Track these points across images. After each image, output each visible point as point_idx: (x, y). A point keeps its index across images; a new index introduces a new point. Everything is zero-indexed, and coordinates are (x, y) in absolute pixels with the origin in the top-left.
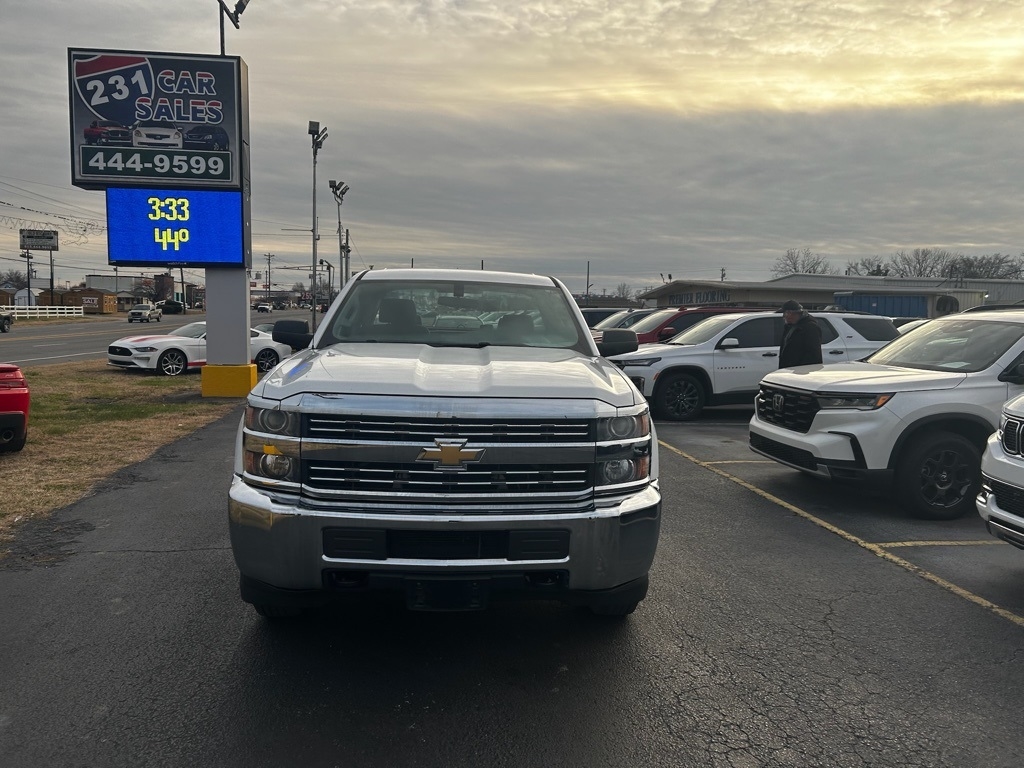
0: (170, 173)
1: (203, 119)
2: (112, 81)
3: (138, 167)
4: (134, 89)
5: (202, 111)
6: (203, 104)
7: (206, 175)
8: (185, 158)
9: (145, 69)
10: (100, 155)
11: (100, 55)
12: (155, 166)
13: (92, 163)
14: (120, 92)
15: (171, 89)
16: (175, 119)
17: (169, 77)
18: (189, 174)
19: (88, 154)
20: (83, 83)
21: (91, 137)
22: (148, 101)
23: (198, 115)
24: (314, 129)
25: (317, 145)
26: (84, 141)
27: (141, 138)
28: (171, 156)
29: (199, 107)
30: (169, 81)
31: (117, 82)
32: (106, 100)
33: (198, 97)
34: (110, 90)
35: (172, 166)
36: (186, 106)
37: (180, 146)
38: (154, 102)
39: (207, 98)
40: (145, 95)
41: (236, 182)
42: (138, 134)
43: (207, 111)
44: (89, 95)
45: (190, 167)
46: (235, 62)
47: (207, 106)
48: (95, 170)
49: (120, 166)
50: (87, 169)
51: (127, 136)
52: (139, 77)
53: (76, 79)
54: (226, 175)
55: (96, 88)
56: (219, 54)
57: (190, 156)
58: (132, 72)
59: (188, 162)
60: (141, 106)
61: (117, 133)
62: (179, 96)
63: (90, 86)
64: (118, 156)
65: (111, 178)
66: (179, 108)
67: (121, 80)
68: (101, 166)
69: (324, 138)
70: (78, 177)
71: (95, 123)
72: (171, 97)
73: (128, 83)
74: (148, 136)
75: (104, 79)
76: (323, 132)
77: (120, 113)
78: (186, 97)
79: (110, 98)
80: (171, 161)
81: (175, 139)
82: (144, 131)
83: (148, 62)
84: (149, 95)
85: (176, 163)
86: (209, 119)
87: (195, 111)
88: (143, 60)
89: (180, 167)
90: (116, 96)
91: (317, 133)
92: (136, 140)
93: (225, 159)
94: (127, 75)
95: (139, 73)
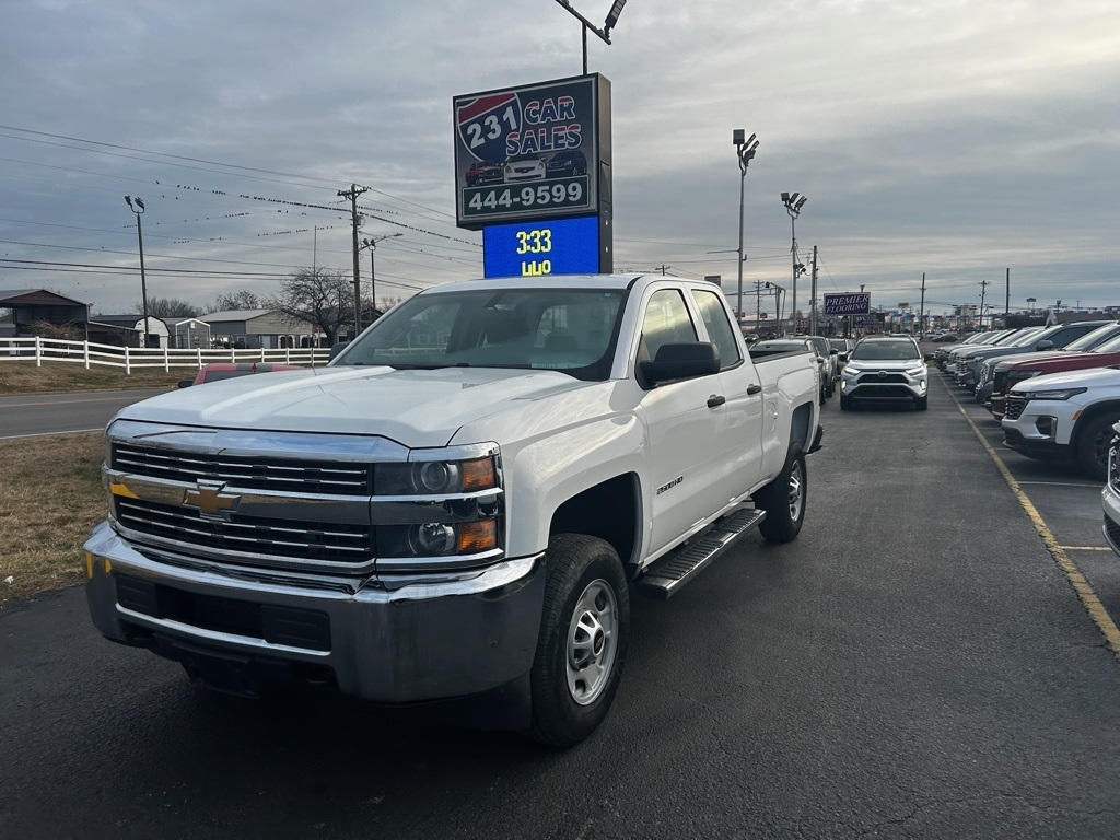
0: (535, 205)
1: (563, 145)
2: (487, 122)
3: (508, 203)
4: (505, 125)
5: (562, 137)
6: (564, 129)
7: (567, 202)
8: (547, 188)
9: (514, 104)
10: (478, 196)
11: (477, 98)
12: (522, 200)
13: (472, 205)
14: (494, 131)
15: (536, 119)
16: (539, 150)
17: (534, 108)
18: (551, 204)
19: (469, 196)
20: (465, 128)
21: (471, 179)
22: (517, 136)
23: (560, 142)
24: (738, 137)
25: (745, 158)
26: (465, 184)
27: (511, 174)
28: (535, 187)
29: (560, 133)
30: (535, 112)
31: (491, 122)
32: (482, 141)
33: (559, 123)
34: (486, 130)
35: (536, 198)
36: (549, 133)
37: (544, 176)
38: (522, 136)
39: (567, 122)
40: (515, 130)
41: (593, 206)
42: (509, 169)
43: (566, 137)
44: (469, 139)
45: (552, 196)
46: (593, 79)
47: (567, 131)
48: (474, 211)
49: (493, 204)
50: (469, 211)
51: (500, 173)
52: (509, 114)
53: (459, 125)
54: (584, 200)
55: (474, 130)
56: (588, 73)
57: (551, 185)
58: (503, 110)
59: (550, 191)
60: (510, 142)
61: (489, 172)
62: (541, 126)
63: (470, 131)
64: (492, 194)
65: (486, 217)
66: (543, 137)
67: (494, 118)
68: (479, 206)
69: (754, 146)
70: (461, 219)
71: (474, 165)
72: (536, 128)
73: (500, 122)
74: (517, 170)
75: (481, 121)
76: (751, 140)
77: (493, 152)
78: (549, 125)
79: (487, 139)
80: (536, 193)
81: (539, 170)
82: (513, 166)
83: (517, 97)
84: (517, 130)
85: (539, 194)
86: (569, 144)
87: (557, 138)
88: (513, 95)
89: (543, 198)
90: (491, 136)
91: (743, 142)
92: (507, 176)
93: (583, 183)
94: (500, 113)
95: (510, 109)
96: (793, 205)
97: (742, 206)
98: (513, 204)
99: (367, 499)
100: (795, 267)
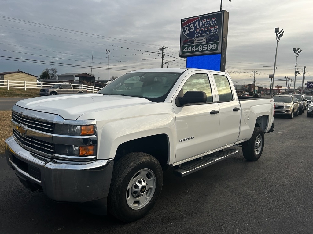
0: (202, 51)
1: (212, 32)
2: (190, 26)
3: (194, 50)
4: (195, 27)
5: (212, 30)
6: (212, 28)
7: (212, 50)
8: (206, 45)
9: (198, 21)
10: (186, 48)
11: (188, 19)
12: (199, 49)
13: (184, 51)
14: (192, 29)
15: (205, 25)
16: (205, 34)
17: (204, 22)
18: (207, 50)
19: (183, 48)
20: (184, 28)
21: (184, 43)
22: (198, 30)
23: (211, 32)
24: (277, 30)
25: (279, 37)
26: (183, 45)
27: (196, 41)
28: (203, 45)
29: (211, 29)
30: (204, 23)
31: (191, 26)
32: (189, 32)
33: (211, 26)
34: (190, 28)
35: (203, 48)
36: (208, 29)
37: (205, 42)
38: (200, 30)
39: (214, 26)
40: (198, 28)
41: (220, 51)
42: (195, 40)
43: (213, 30)
44: (185, 31)
45: (208, 48)
46: (223, 12)
47: (213, 28)
48: (184, 52)
49: (190, 50)
50: (183, 52)
51: (193, 41)
52: (197, 24)
53: (182, 27)
54: (217, 49)
55: (187, 29)
56: (222, 10)
57: (208, 44)
58: (195, 22)
59: (207, 46)
60: (197, 32)
61: (190, 41)
62: (206, 27)
63: (185, 29)
64: (190, 47)
65: (188, 54)
66: (206, 30)
67: (192, 25)
68: (186, 51)
69: (283, 33)
70: (181, 55)
71: (186, 39)
72: (204, 28)
73: (194, 26)
74: (198, 40)
75: (188, 26)
76: (281, 31)
77: (191, 35)
78: (208, 27)
79: (190, 31)
80: (203, 47)
81: (204, 40)
82: (197, 39)
83: (199, 18)
84: (199, 28)
85: (204, 47)
86: (214, 32)
87: (210, 30)
88: (198, 18)
89: (205, 48)
90: (191, 30)
91: (278, 32)
92: (195, 42)
93: (217, 44)
94: (194, 23)
95: (197, 22)
96: (297, 52)
97: (276, 52)
98: (196, 50)
99: (52, 135)
100: (296, 72)
